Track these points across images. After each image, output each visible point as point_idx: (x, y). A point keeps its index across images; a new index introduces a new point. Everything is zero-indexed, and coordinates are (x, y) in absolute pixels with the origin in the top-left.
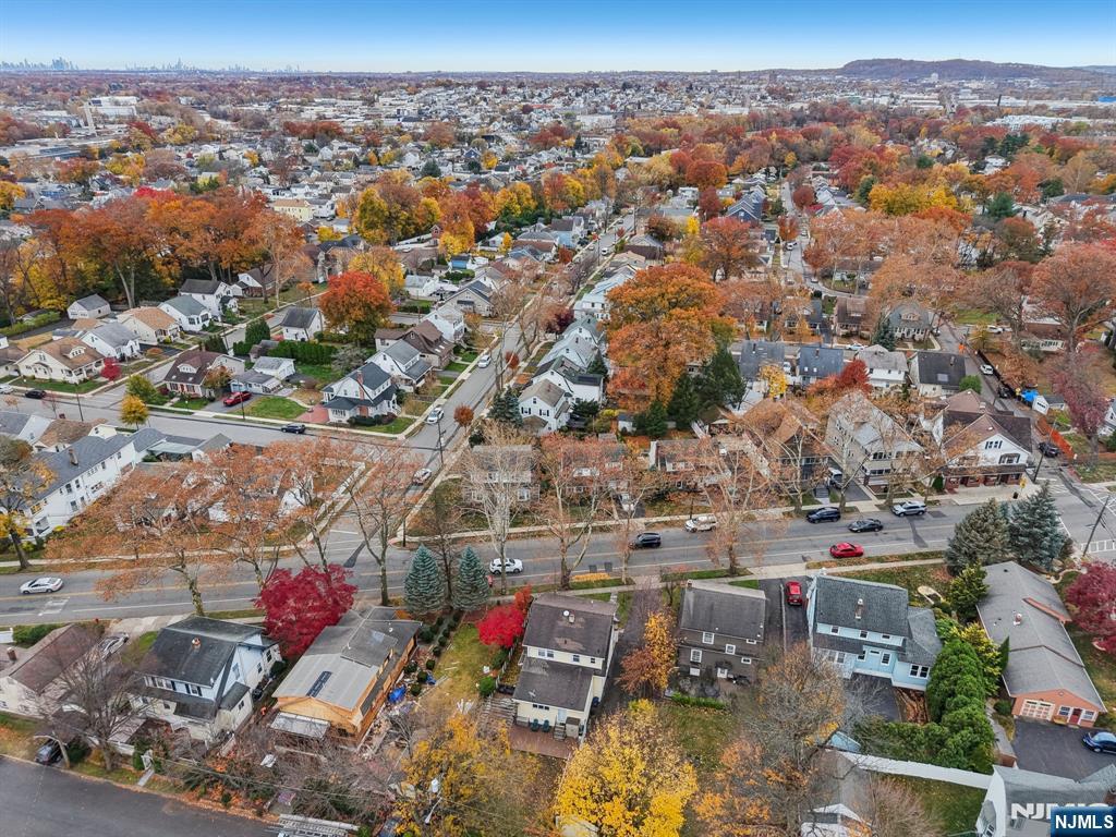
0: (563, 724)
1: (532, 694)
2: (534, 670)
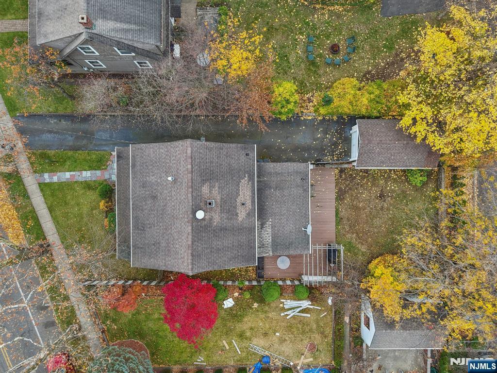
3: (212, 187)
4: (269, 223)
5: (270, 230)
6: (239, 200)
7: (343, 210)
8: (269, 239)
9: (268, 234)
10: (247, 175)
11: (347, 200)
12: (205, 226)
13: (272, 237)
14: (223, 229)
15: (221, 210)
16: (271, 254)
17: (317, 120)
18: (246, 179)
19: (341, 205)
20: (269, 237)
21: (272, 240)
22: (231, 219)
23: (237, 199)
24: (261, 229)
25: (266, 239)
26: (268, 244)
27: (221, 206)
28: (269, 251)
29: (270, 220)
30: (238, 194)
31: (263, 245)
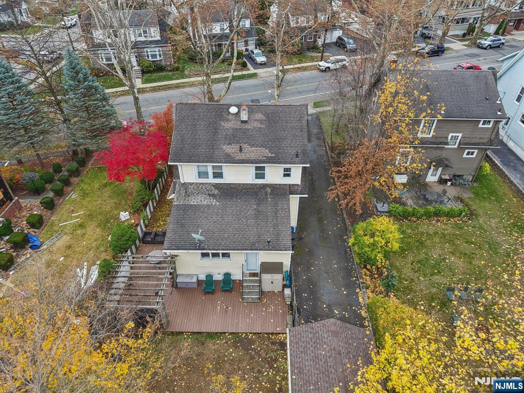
0: (254, 275)
1: (197, 237)
2: (194, 201)
3: (261, 121)
4: (214, 202)
5: (205, 203)
6: (246, 147)
7: (216, 347)
8: (194, 202)
9: (201, 201)
10: (273, 155)
11: (232, 353)
12: (222, 115)
13: (195, 205)
14: (216, 131)
15: (236, 129)
16: (175, 203)
17: (359, 309)
18: (270, 155)
19: (226, 342)
20: (197, 202)
21: (192, 205)
22: (226, 138)
23: (247, 145)
24: (208, 194)
25: (195, 199)
26: (188, 200)
27: (240, 129)
28: (180, 202)
29: (218, 204)
30: (252, 146)
31: (189, 196)
